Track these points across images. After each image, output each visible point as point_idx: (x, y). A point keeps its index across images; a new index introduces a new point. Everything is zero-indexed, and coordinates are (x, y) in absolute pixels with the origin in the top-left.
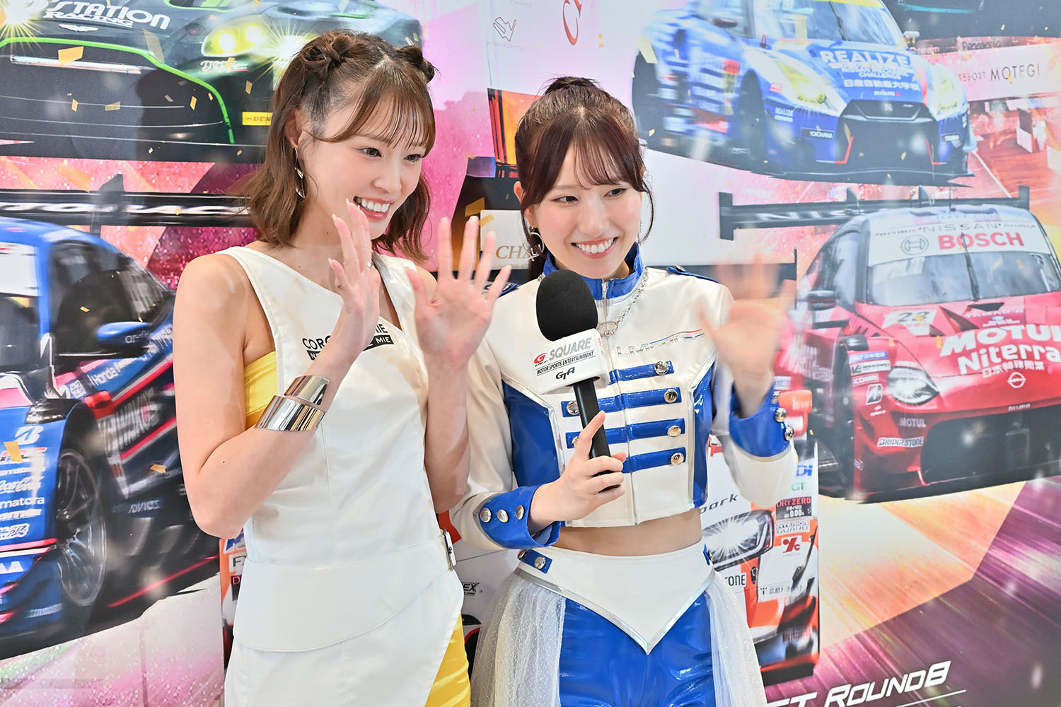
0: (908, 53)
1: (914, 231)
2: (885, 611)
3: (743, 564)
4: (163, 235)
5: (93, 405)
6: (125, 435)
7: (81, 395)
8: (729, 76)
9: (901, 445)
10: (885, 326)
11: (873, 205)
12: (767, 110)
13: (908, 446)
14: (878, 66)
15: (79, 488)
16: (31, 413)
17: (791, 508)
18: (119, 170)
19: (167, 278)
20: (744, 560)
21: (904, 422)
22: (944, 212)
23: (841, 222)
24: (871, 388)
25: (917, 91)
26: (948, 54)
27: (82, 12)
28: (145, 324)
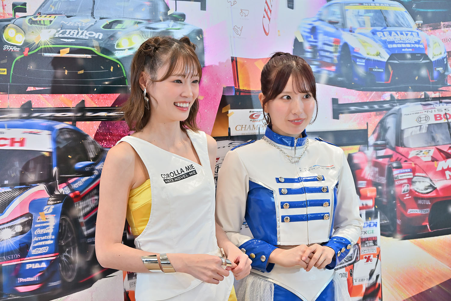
0: (417, 31)
1: (422, 112)
2: (413, 291)
3: (346, 268)
4: (100, 125)
5: (73, 196)
6: (85, 209)
7: (68, 193)
8: (336, 46)
9: (419, 213)
10: (410, 157)
11: (403, 101)
12: (354, 60)
13: (422, 213)
14: (404, 37)
15: (68, 232)
16: (49, 200)
17: (368, 242)
18: (83, 98)
19: (102, 143)
20: (347, 266)
21: (420, 202)
22: (437, 103)
23: (388, 109)
24: (404, 186)
25: (423, 48)
26: (437, 30)
27: (69, 34)
28: (93, 162)
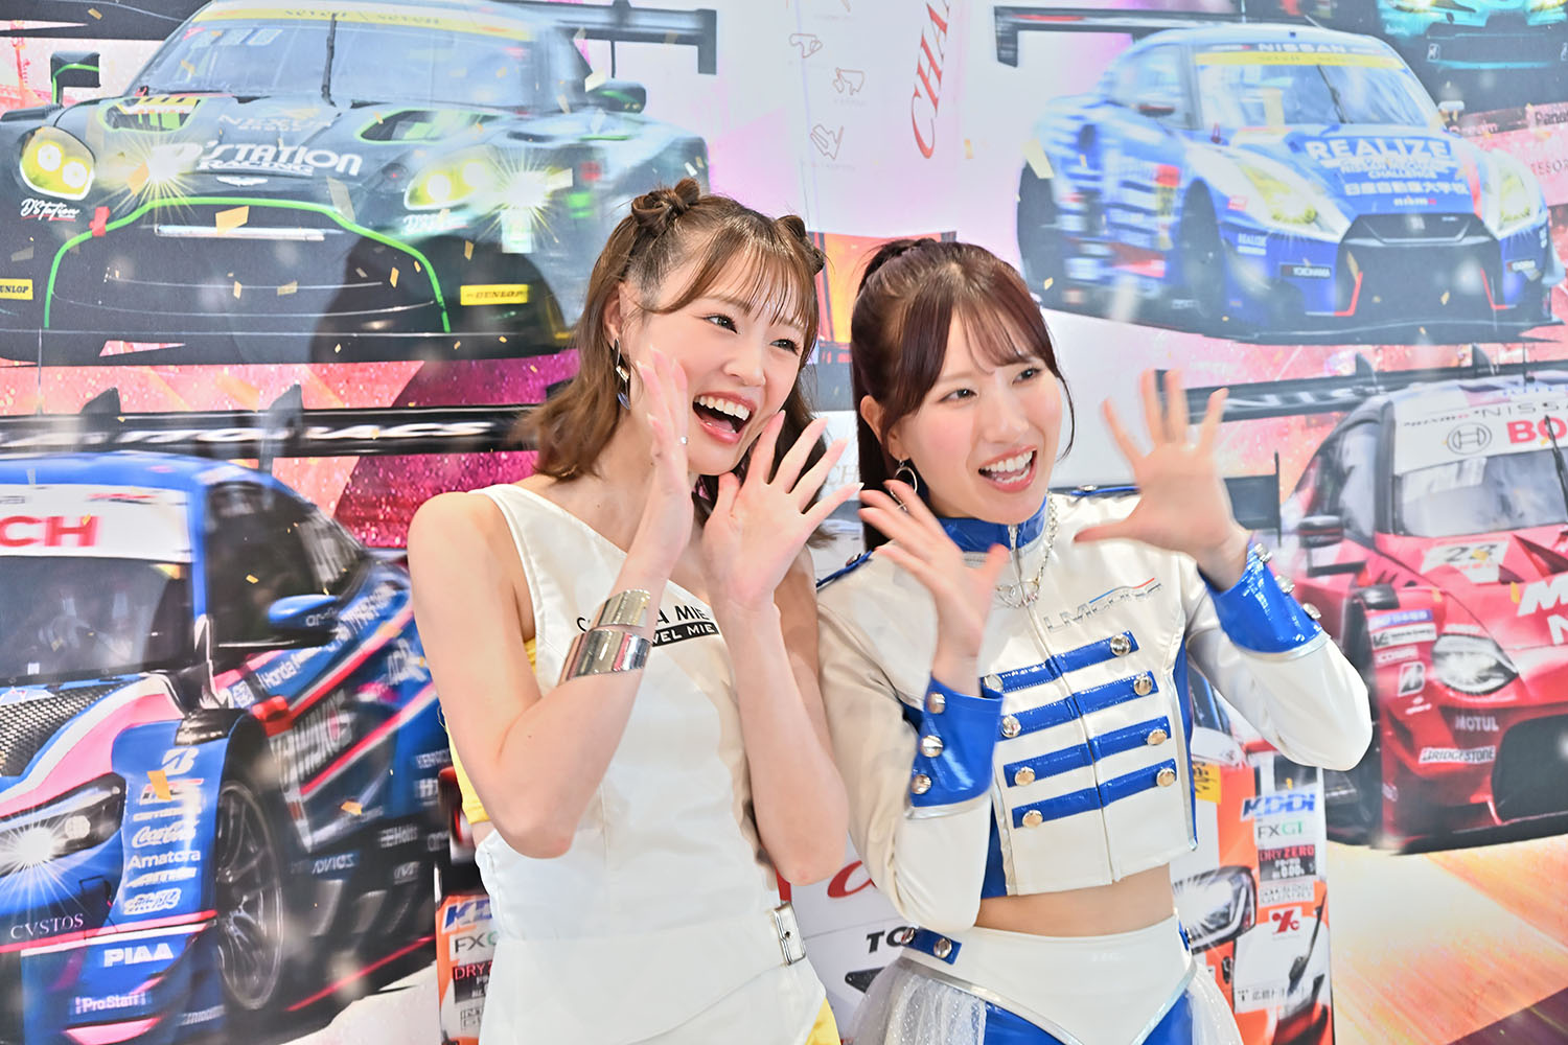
0: (1446, 137)
1: (1467, 416)
2: (1442, 1029)
3: (1209, 951)
4: (355, 469)
5: (264, 717)
6: (307, 759)
7: (248, 703)
8: (1164, 190)
9: (1458, 761)
10: (1424, 569)
11: (1398, 379)
12: (1226, 240)
13: (1471, 761)
14: (1399, 159)
15: (246, 836)
16: (183, 730)
17: (1283, 862)
18: (296, 378)
19: (361, 531)
20: (1211, 946)
21: (1462, 723)
22: (1516, 383)
23: (1348, 407)
24: (1406, 669)
25: (1465, 195)
26: (1513, 133)
27: (247, 158)
28: (333, 598)
